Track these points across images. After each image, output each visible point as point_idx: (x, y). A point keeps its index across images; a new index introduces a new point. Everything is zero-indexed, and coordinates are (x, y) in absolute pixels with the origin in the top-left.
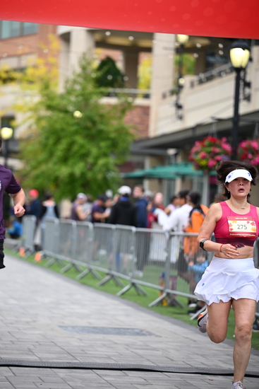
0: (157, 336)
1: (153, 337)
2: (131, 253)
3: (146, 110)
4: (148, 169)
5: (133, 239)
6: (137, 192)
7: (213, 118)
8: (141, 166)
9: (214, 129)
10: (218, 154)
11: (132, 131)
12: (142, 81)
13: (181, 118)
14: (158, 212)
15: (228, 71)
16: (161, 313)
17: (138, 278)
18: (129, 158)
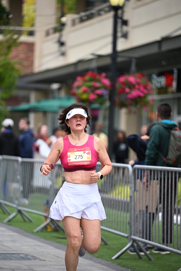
0: (41, 260)
1: (37, 260)
2: (18, 182)
3: (31, 47)
4: (33, 103)
5: (19, 168)
6: (23, 124)
7: (93, 54)
8: (27, 100)
9: (94, 65)
10: (97, 88)
11: (17, 67)
12: (26, 19)
13: (63, 54)
14: (40, 142)
15: (107, 9)
16: (45, 238)
17: (24, 206)
18: (15, 92)
